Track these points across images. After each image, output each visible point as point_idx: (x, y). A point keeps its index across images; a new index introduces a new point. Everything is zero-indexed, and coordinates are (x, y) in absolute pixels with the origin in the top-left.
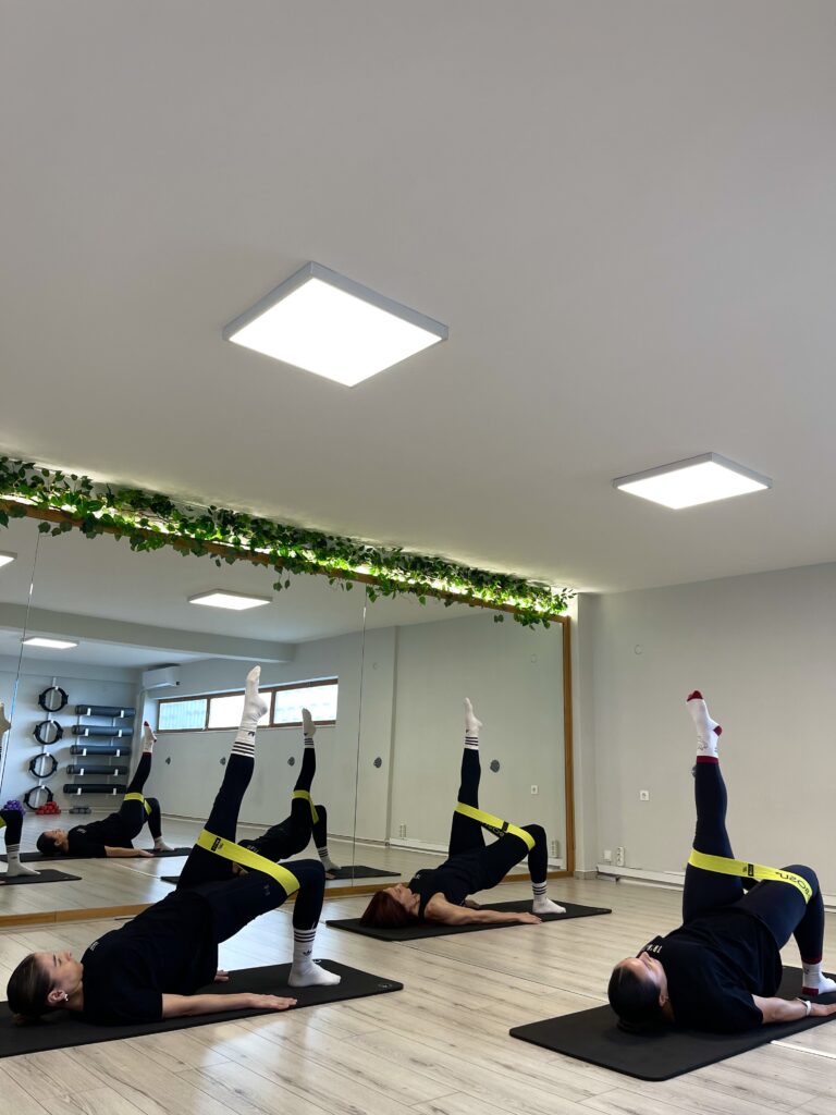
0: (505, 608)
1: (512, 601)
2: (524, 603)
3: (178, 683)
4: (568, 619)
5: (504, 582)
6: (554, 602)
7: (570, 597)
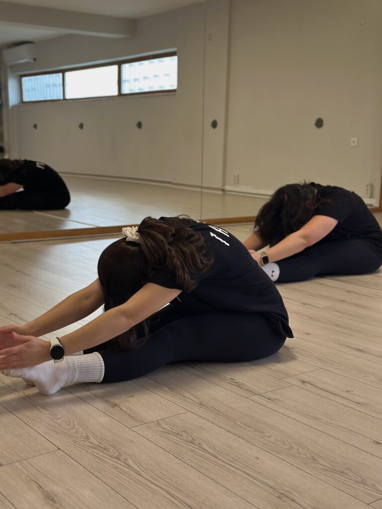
3: (35, 60)
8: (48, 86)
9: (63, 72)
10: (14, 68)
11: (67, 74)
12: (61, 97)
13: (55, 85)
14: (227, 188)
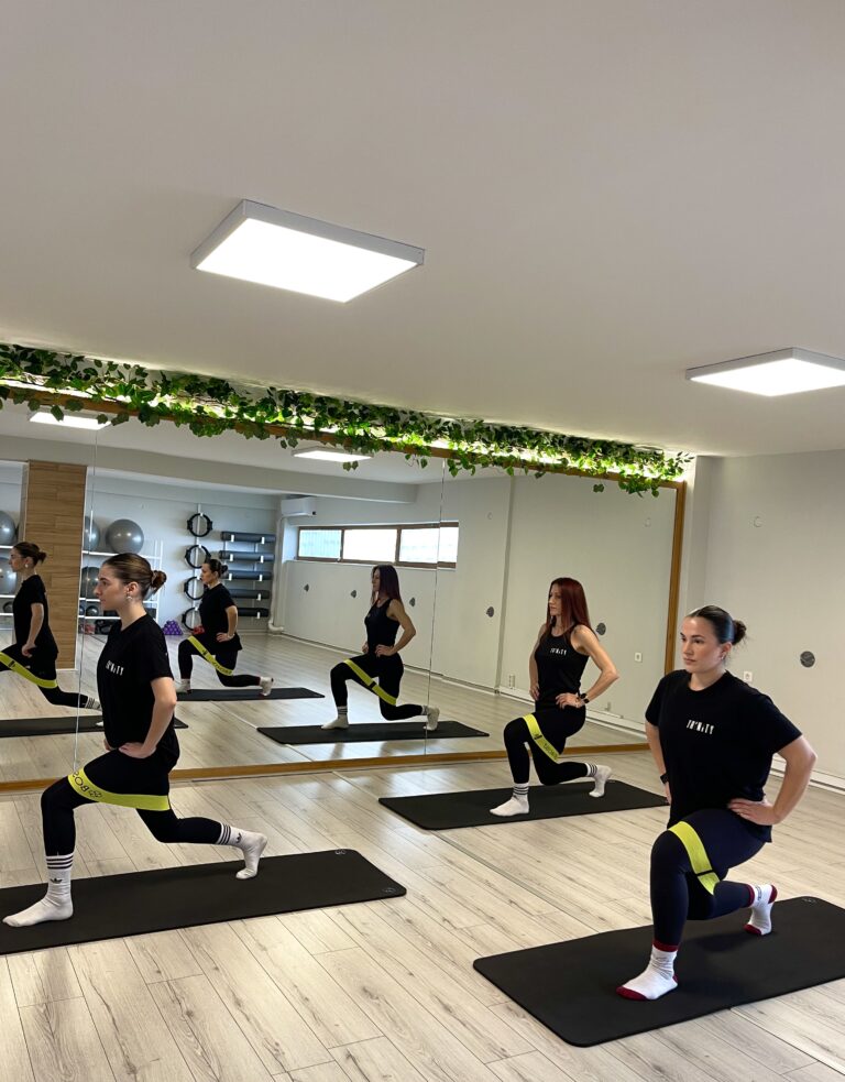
0: (606, 476)
1: (615, 468)
2: (630, 470)
3: (314, 513)
4: (684, 484)
5: (607, 448)
7: (686, 461)
8: (326, 542)
9: (343, 529)
10: (292, 520)
11: (347, 532)
12: (338, 557)
13: (333, 542)
14: (501, 689)
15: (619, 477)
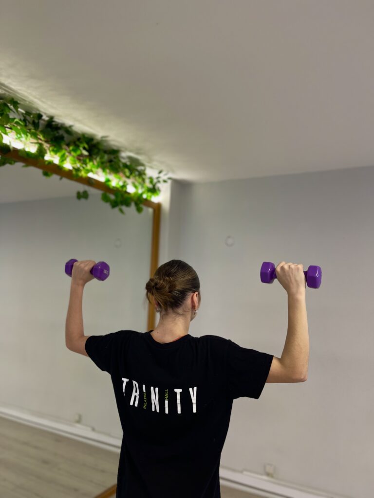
0: (90, 182)
1: (100, 176)
2: (115, 181)
4: (159, 205)
5: (93, 147)
6: (148, 184)
7: (165, 181)
15: (104, 187)
